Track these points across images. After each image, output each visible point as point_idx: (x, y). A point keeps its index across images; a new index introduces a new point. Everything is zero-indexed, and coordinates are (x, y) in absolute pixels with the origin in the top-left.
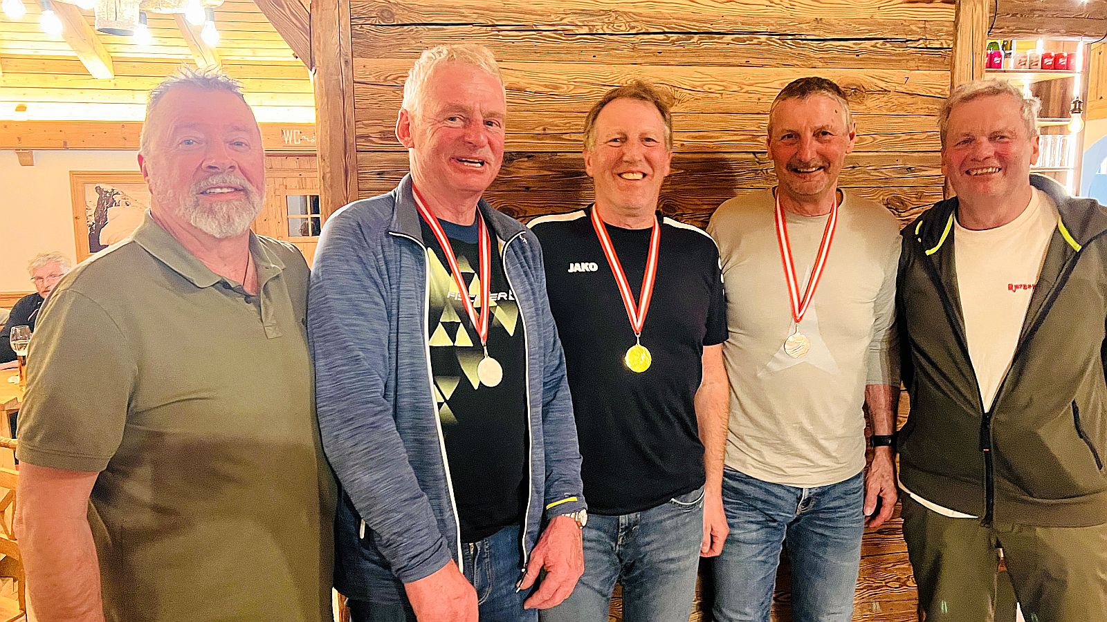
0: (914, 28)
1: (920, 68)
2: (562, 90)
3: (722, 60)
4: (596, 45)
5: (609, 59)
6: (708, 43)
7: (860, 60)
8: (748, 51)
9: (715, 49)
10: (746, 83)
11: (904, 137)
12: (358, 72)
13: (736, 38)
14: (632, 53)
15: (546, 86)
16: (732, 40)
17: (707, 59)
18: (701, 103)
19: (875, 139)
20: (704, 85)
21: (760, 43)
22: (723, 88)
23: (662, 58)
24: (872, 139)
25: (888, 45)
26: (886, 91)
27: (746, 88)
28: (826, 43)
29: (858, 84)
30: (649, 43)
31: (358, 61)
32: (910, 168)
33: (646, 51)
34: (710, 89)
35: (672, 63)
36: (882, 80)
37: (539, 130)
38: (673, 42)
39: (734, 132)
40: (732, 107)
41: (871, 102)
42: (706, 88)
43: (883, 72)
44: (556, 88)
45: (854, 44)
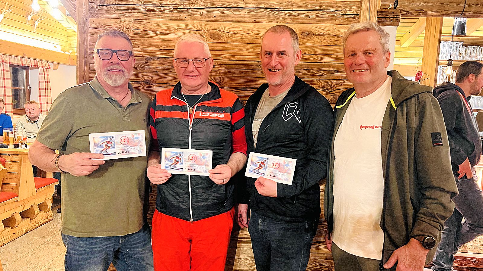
0: (339, 5)
1: (342, 24)
2: (173, 32)
3: (243, 20)
4: (186, 13)
5: (192, 19)
6: (237, 12)
7: (310, 20)
8: (255, 16)
9: (240, 15)
10: (254, 30)
11: (333, 56)
12: (91, 23)
13: (250, 10)
14: (203, 17)
15: (165, 30)
16: (248, 11)
17: (236, 19)
18: (233, 38)
19: (318, 57)
20: (235, 30)
21: (261, 12)
22: (243, 32)
23: (215, 19)
24: (316, 57)
25: (325, 13)
26: (324, 34)
27: (254, 32)
28: (293, 12)
29: (309, 31)
30: (210, 12)
31: (91, 19)
32: (336, 71)
33: (209, 16)
34: (237, 32)
35: (220, 21)
36: (322, 29)
37: (162, 48)
38: (221, 12)
39: (249, 52)
40: (247, 41)
41: (316, 39)
42: (236, 32)
43: (322, 26)
44: (170, 30)
45: (307, 12)
